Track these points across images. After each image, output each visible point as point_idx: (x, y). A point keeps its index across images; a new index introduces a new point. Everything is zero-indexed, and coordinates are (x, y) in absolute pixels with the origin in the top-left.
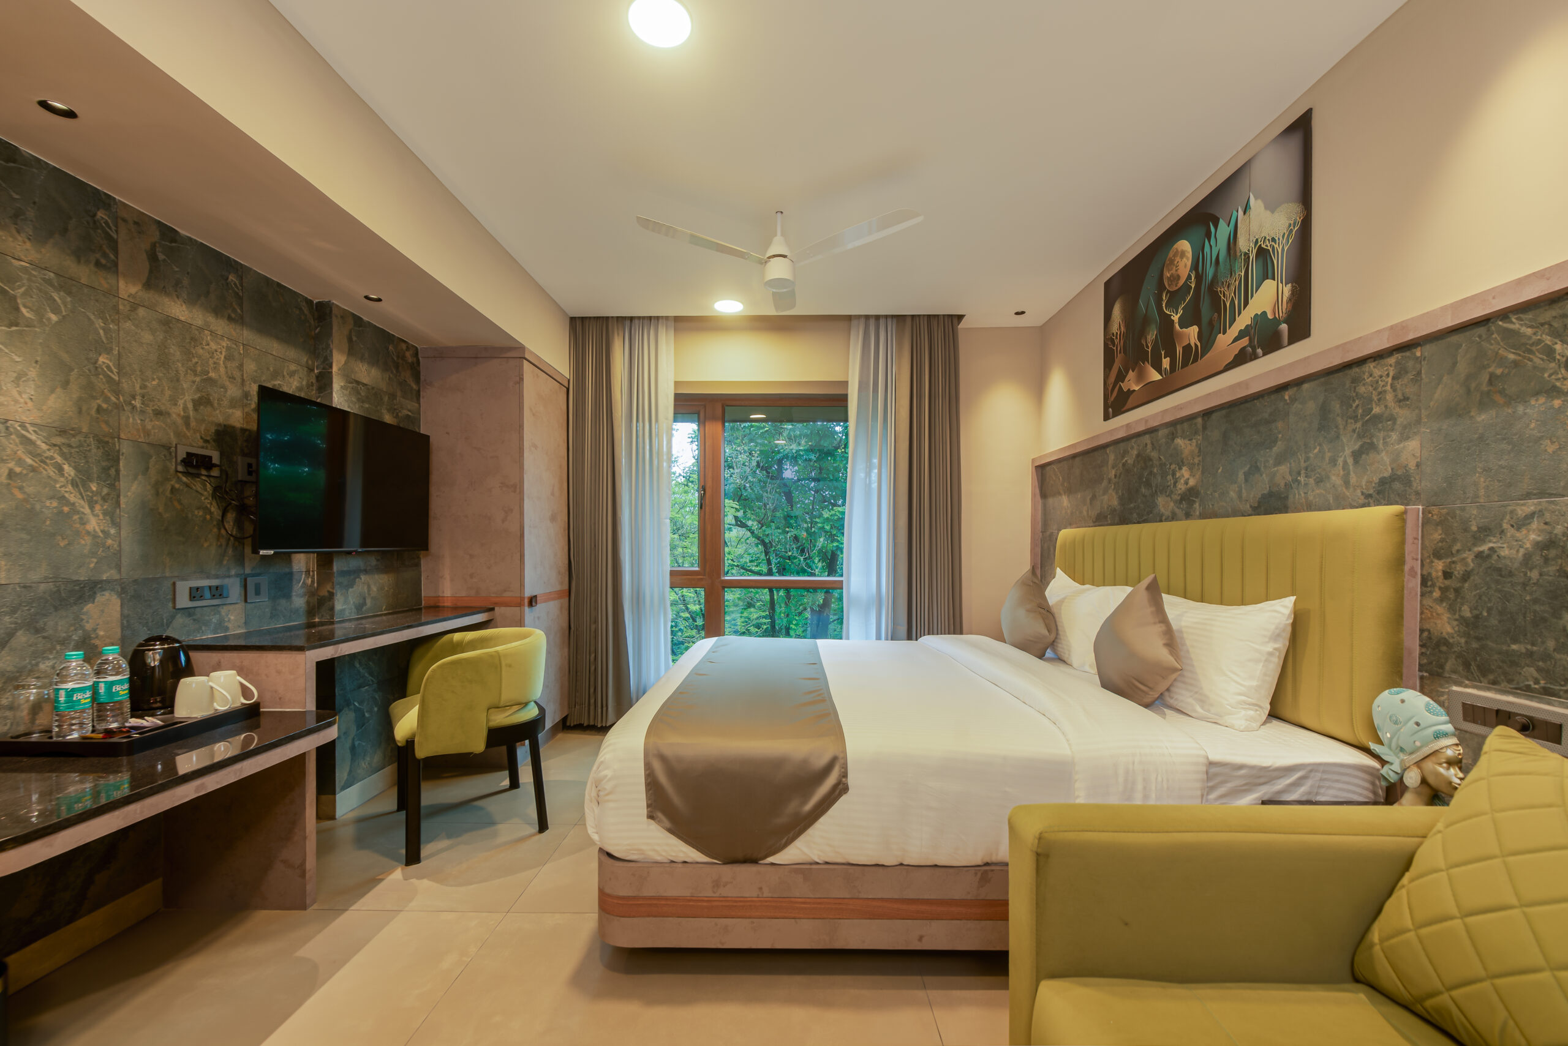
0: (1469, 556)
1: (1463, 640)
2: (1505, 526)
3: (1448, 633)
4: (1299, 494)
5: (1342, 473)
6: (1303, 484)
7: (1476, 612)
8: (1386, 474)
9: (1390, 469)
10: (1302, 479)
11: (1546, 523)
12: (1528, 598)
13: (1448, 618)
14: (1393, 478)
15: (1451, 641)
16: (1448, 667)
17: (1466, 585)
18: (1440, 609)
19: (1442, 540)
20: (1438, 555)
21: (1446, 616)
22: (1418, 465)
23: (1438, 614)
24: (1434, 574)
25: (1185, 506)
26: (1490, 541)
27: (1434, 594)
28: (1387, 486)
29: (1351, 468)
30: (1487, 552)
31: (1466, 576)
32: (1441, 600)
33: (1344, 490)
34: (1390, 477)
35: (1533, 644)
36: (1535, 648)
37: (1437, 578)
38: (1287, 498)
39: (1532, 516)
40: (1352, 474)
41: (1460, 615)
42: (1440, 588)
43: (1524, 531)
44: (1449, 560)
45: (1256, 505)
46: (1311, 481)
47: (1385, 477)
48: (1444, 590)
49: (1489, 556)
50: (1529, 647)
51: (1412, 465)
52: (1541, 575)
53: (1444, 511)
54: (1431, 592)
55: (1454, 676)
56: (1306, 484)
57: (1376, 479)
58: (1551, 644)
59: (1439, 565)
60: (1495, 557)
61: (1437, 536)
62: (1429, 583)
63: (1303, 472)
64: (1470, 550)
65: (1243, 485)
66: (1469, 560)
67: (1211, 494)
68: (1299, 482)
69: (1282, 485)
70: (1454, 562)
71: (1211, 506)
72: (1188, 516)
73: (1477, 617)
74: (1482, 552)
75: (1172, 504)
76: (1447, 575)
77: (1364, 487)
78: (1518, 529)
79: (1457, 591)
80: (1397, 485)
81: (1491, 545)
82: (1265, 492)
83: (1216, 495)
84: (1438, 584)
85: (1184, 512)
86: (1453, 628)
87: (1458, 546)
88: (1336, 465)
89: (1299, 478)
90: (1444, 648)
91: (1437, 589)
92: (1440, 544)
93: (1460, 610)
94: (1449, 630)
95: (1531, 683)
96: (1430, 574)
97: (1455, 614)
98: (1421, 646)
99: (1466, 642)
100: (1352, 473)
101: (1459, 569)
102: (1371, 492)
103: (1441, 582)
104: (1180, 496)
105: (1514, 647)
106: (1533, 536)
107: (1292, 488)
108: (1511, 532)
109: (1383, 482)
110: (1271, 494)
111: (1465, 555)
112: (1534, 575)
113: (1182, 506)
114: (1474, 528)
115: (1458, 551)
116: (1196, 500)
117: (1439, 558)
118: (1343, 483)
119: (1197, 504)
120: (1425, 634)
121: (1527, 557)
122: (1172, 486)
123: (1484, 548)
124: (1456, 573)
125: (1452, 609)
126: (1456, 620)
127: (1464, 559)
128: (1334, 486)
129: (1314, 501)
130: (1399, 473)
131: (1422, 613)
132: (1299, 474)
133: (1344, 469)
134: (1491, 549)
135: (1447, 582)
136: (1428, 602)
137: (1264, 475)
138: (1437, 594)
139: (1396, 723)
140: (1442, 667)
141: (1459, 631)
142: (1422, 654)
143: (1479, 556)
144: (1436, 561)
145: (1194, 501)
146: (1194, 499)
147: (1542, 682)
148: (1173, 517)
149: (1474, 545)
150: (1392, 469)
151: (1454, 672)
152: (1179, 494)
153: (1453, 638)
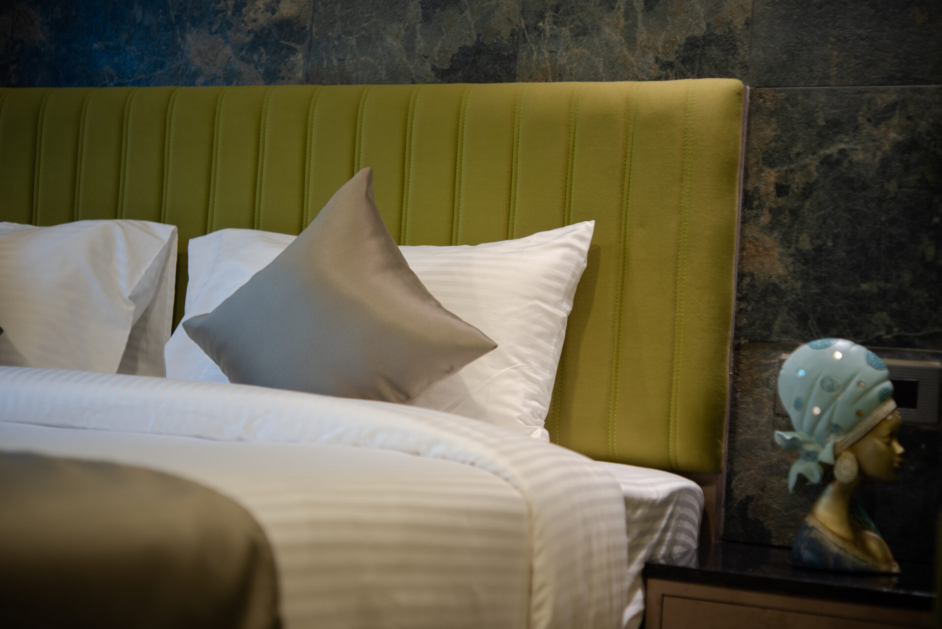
0: (812, 162)
1: (799, 285)
2: (861, 120)
3: (779, 277)
4: (540, 53)
5: (622, 22)
6: (548, 34)
7: (818, 242)
8: (698, 33)
9: (704, 25)
10: (546, 26)
11: (909, 118)
12: (883, 218)
13: (781, 254)
14: (708, 40)
15: (783, 286)
16: (776, 327)
17: (807, 204)
18: (769, 241)
19: (777, 139)
20: (769, 161)
21: (777, 251)
22: (748, 23)
23: (766, 249)
24: (763, 189)
25: (264, 57)
26: (841, 141)
27: (762, 219)
28: (699, 51)
29: (640, 16)
30: (836, 156)
31: (807, 192)
32: (771, 227)
33: (625, 51)
34: (704, 38)
35: (887, 281)
36: (889, 285)
37: (768, 194)
38: (514, 57)
39: (893, 106)
40: (641, 27)
41: (797, 249)
42: (771, 210)
43: (883, 128)
44: (785, 168)
45: (447, 66)
46: (565, 32)
47: (696, 37)
48: (776, 212)
49: (838, 162)
50: (882, 284)
51: (739, 22)
52: (900, 187)
53: (782, 96)
54: (757, 216)
55: (785, 339)
56: (554, 37)
57: (681, 39)
58: (907, 277)
59: (771, 176)
60: (846, 163)
61: (769, 132)
62: (756, 203)
63: (549, 14)
64: (814, 153)
65: (418, 27)
66: (812, 168)
67: (339, 38)
68: (540, 32)
69: (506, 31)
70: (792, 171)
71: (336, 63)
72: (272, 77)
73: (819, 249)
74: (829, 156)
75: (228, 50)
76: (781, 190)
77: (660, 50)
78: (876, 125)
79: (794, 213)
80: (714, 51)
81: (842, 146)
82: (469, 43)
83: (353, 41)
84: (767, 204)
85: (261, 70)
86: (787, 267)
87: (798, 148)
88: (613, 8)
89: (541, 24)
90: (773, 299)
91: (766, 211)
92: (773, 144)
93: (797, 241)
94: (781, 271)
95: (882, 332)
96: (757, 189)
97: (789, 247)
98: (739, 299)
99: (804, 287)
100: (640, 24)
101: (798, 181)
102: (672, 58)
103: (772, 201)
104: (252, 36)
105: (865, 286)
106: (893, 135)
107: (525, 42)
108: (868, 128)
109: (692, 44)
110: (479, 49)
111: (807, 161)
112: (892, 187)
113: (256, 57)
114: (821, 122)
115: (798, 155)
116: (298, 47)
117: (772, 165)
118: (623, 40)
119: (300, 56)
120: (747, 280)
121: (885, 163)
122: (230, 13)
123: (833, 150)
124: (794, 186)
125: (786, 240)
126: (791, 255)
127: (805, 166)
128: (606, 44)
129: (568, 68)
130: (718, 32)
131: (742, 249)
132: (542, 16)
133: (626, 16)
134: (842, 152)
135: (781, 201)
136: (752, 231)
137: (467, 12)
138: (765, 219)
139: (831, 389)
140: (768, 327)
141: (794, 272)
142: (739, 312)
143: (827, 161)
144: (767, 170)
145: (293, 51)
146: (293, 45)
147: (895, 330)
148: (231, 78)
149: (820, 146)
150: (708, 25)
151: (785, 332)
152: (249, 32)
153: (786, 282)
